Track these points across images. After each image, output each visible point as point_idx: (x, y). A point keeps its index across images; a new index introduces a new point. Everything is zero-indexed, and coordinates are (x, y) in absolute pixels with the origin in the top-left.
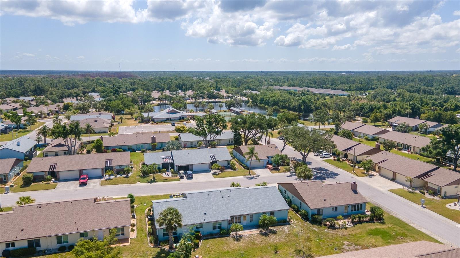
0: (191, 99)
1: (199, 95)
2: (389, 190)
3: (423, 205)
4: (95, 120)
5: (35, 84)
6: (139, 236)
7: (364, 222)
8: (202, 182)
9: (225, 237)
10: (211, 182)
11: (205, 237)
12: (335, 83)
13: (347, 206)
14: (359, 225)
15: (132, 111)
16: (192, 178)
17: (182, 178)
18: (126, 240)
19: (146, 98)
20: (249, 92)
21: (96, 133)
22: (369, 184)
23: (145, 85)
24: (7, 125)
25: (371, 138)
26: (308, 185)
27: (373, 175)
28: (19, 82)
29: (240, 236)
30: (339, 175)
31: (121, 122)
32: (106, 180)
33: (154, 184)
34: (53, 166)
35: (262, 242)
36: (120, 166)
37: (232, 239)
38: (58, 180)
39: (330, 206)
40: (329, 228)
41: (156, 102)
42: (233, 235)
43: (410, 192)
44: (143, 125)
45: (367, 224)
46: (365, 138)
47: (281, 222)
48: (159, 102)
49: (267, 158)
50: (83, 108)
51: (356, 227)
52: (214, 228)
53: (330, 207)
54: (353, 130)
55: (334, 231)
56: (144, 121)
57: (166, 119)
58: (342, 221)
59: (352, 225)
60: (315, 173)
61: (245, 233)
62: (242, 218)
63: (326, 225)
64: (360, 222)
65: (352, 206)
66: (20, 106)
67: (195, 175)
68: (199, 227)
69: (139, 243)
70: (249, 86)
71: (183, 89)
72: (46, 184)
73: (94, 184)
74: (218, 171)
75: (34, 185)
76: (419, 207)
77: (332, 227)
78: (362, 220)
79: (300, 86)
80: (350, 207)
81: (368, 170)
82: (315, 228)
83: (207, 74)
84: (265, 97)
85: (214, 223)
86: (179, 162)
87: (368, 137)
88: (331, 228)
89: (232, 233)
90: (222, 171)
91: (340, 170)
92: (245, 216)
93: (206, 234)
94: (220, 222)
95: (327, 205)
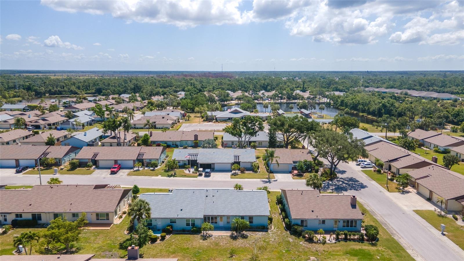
0: (270, 100)
1: (278, 95)
2: (414, 211)
3: (443, 231)
4: (163, 116)
5: (135, 83)
6: (122, 223)
7: (350, 240)
8: (216, 181)
9: (195, 234)
10: (225, 181)
11: (177, 232)
12: (446, 84)
13: (337, 220)
14: (343, 243)
15: (201, 109)
16: (209, 176)
17: (200, 175)
18: (109, 225)
19: (223, 98)
20: (332, 93)
21: (157, 128)
22: (395, 200)
23: (231, 85)
24: (94, 118)
25: (442, 149)
26: (302, 194)
27: (408, 192)
28: (124, 81)
29: (209, 235)
30: (366, 188)
31: (189, 119)
32: (135, 171)
33: (172, 178)
34: (96, 155)
35: (226, 244)
36: (150, 160)
37: (200, 237)
38: (98, 167)
39: (316, 217)
40: (306, 241)
41: (234, 102)
42: (203, 234)
43: (440, 216)
44: (206, 123)
45: (354, 243)
46: (434, 150)
47: (259, 228)
48: (237, 102)
49: (292, 163)
50: (161, 105)
51: (338, 244)
52: (188, 225)
53: (317, 219)
54: (423, 139)
55: (309, 244)
56: (209, 119)
57: (228, 119)
58: (322, 236)
59: (334, 241)
60: (341, 183)
61: (216, 234)
62: (218, 219)
63: (304, 237)
64: (346, 239)
65: (344, 222)
66: (115, 102)
67: (212, 174)
68: (173, 221)
69: (118, 229)
70: (337, 87)
71: (268, 89)
72: (87, 169)
73: (123, 173)
74: (239, 172)
75: (78, 170)
76: (437, 233)
77: (310, 240)
78: (348, 237)
79: (400, 87)
80: (342, 222)
81: (405, 185)
82: (291, 239)
83: (305, 74)
84: (346, 99)
85: (188, 220)
86: (201, 160)
87: (439, 149)
88: (308, 242)
89: (203, 232)
90: (242, 172)
91: (374, 182)
92: (221, 216)
93: (179, 229)
94: (193, 220)
95: (313, 216)
